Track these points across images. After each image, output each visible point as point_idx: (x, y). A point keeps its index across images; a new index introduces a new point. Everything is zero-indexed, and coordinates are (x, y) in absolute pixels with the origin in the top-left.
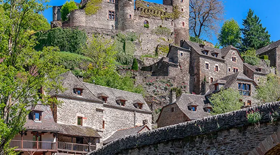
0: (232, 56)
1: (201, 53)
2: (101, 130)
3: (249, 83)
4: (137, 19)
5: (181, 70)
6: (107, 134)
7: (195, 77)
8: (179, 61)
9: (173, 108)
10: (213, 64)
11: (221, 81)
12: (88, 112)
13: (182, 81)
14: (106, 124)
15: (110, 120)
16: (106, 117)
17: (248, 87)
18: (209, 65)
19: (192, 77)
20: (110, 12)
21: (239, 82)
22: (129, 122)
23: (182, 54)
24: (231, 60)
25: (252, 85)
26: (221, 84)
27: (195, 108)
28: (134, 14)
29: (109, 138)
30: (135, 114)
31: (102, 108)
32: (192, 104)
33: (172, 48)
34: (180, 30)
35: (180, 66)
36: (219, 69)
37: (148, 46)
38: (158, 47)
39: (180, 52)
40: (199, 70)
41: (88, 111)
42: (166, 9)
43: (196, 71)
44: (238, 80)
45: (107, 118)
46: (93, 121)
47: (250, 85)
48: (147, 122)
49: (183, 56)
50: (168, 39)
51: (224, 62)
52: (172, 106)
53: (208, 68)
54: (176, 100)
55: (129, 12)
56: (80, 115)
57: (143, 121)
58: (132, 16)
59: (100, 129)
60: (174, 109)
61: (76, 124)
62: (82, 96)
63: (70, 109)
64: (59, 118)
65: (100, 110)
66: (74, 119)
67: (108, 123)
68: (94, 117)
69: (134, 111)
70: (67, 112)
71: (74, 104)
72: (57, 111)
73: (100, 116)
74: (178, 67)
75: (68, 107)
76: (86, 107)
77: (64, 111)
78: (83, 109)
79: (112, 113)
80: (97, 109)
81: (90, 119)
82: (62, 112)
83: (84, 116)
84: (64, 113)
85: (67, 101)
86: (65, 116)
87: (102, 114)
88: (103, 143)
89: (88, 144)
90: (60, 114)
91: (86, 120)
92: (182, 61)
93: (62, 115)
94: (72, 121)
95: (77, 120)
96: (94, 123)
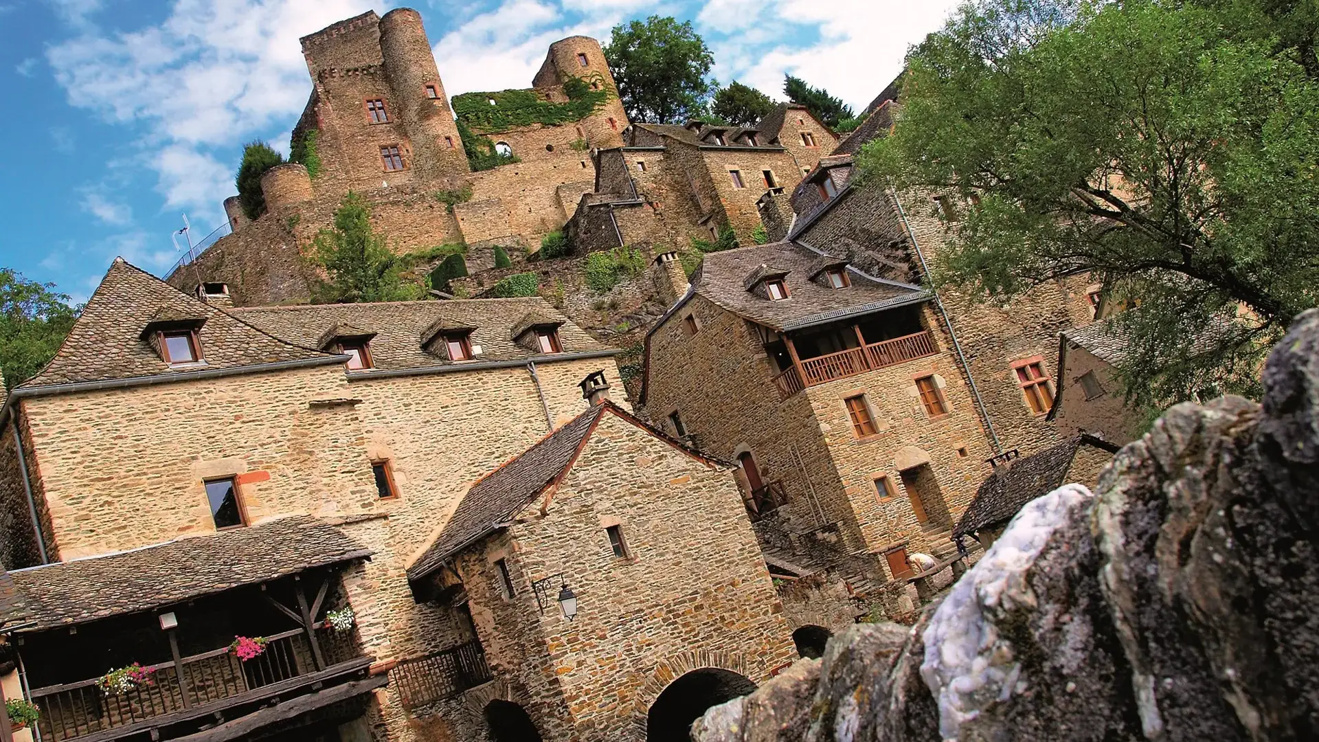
0: (800, 131)
2: (375, 511)
5: (659, 217)
6: (422, 521)
7: (711, 224)
8: (639, 190)
9: (690, 318)
10: (752, 168)
11: (835, 159)
12: (263, 437)
14: (399, 470)
15: (415, 447)
16: (389, 438)
18: (742, 173)
20: (383, 148)
22: (521, 427)
23: (640, 163)
24: (802, 143)
27: (777, 285)
29: (441, 536)
30: (534, 380)
31: (346, 394)
32: (762, 274)
35: (651, 204)
36: (776, 179)
37: (529, 200)
38: (562, 195)
39: (631, 161)
40: (715, 198)
41: (264, 433)
42: (548, 96)
43: (706, 206)
45: (396, 438)
46: (313, 478)
48: (604, 382)
49: (647, 170)
50: (583, 163)
51: (781, 151)
52: (685, 313)
53: (742, 185)
54: (689, 285)
55: (440, 132)
56: (213, 466)
57: (583, 384)
58: (453, 140)
59: (364, 506)
60: (697, 321)
61: (206, 530)
62: (201, 363)
63: (140, 453)
64: (73, 524)
65: (332, 405)
66: (180, 500)
67: (409, 465)
68: (311, 453)
69: (523, 366)
70: (123, 474)
71: (162, 415)
72: (47, 486)
73: (343, 440)
74: (647, 207)
75: (119, 442)
76: (245, 410)
77: (100, 475)
78: (228, 429)
79: (413, 407)
80: (316, 406)
81: (289, 472)
82: (86, 481)
83: (246, 467)
84: (99, 485)
85: (108, 411)
86: (110, 503)
87: (353, 426)
88: (405, 581)
89: (297, 625)
90: (78, 500)
91: (264, 485)
92: (651, 185)
93: (87, 501)
94: (171, 519)
95: (202, 506)
96: (319, 486)
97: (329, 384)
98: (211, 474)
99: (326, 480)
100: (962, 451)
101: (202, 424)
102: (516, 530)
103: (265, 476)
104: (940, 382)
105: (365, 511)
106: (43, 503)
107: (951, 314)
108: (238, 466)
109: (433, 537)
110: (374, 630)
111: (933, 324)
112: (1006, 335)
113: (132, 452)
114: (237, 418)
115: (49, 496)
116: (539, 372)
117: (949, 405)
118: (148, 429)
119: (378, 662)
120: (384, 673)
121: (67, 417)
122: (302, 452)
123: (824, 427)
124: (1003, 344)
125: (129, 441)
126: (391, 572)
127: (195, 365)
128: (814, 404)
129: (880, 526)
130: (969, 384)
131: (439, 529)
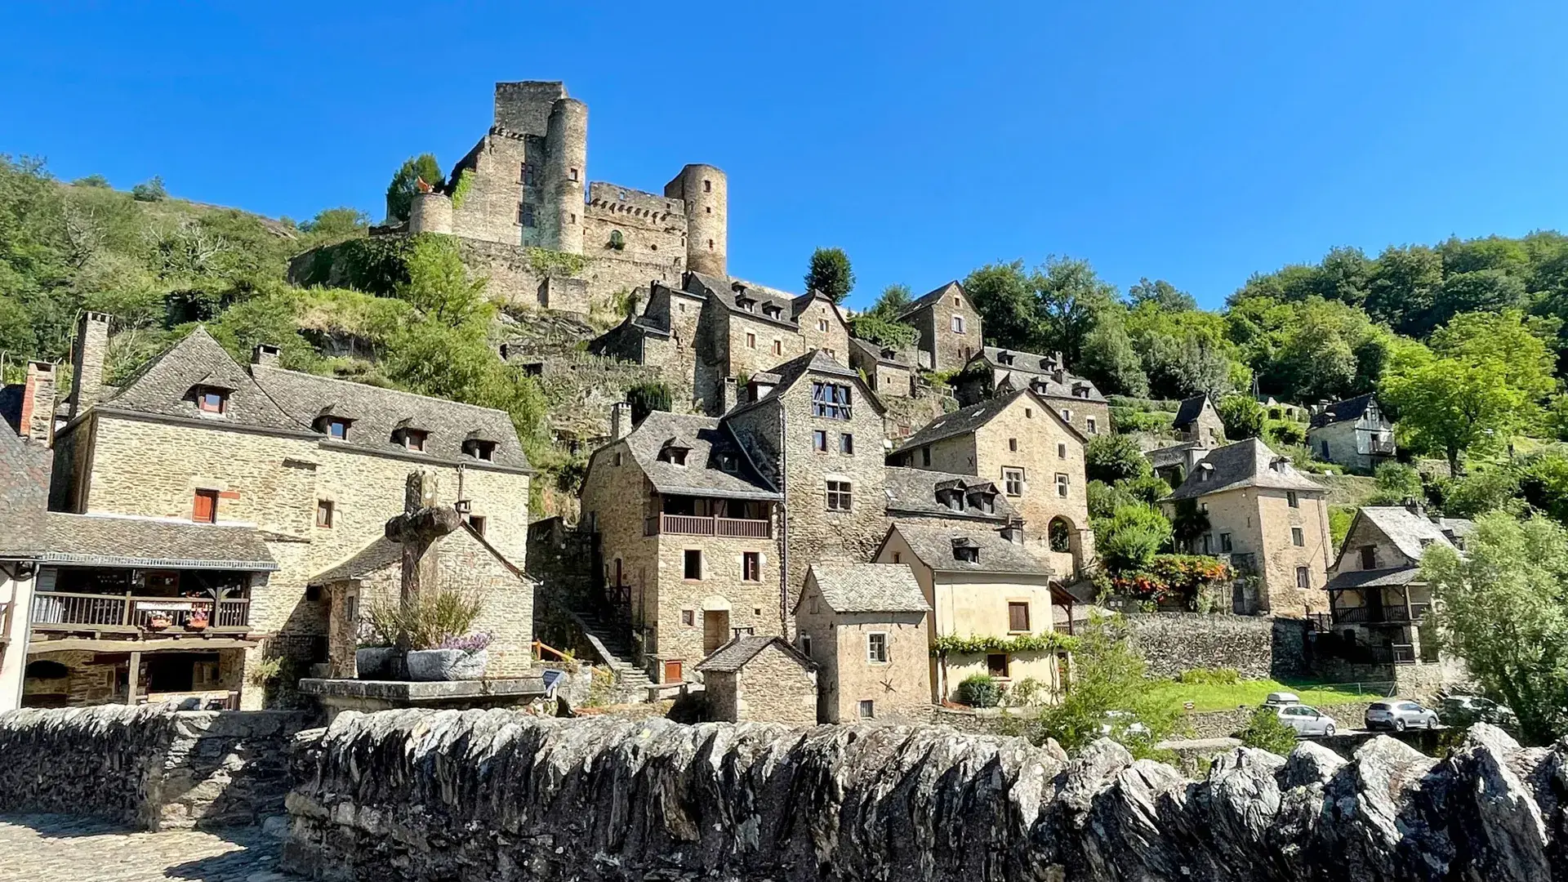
0: (819, 317)
1: (733, 307)
2: (304, 536)
3: (846, 383)
4: (593, 227)
5: (678, 348)
6: (341, 546)
7: (718, 368)
8: (672, 326)
10: (767, 336)
11: (769, 377)
12: (245, 472)
13: (682, 380)
14: (340, 511)
15: (356, 499)
16: (339, 489)
17: (844, 395)
18: (757, 337)
19: (711, 368)
21: (818, 378)
23: (682, 305)
24: (818, 326)
25: (854, 390)
26: (764, 384)
27: (681, 455)
28: (583, 214)
30: (461, 477)
31: (313, 458)
32: (675, 444)
33: (659, 292)
34: (701, 257)
35: (677, 339)
36: (783, 349)
39: (675, 301)
40: (727, 350)
41: (247, 469)
42: (668, 206)
43: (722, 352)
44: (812, 372)
45: (345, 490)
46: (269, 506)
47: (848, 390)
49: (685, 312)
51: (795, 330)
52: (618, 449)
53: (753, 346)
54: (628, 430)
55: (569, 209)
56: (206, 482)
58: (577, 218)
59: (298, 530)
60: (622, 458)
61: (186, 519)
62: (223, 416)
63: (161, 462)
64: (102, 495)
65: (300, 465)
66: (176, 497)
67: (346, 509)
68: (274, 490)
69: (456, 466)
70: (145, 472)
71: (184, 443)
72: (95, 468)
73: (300, 486)
74: (672, 340)
75: (150, 452)
76: (240, 452)
77: (130, 469)
78: (224, 462)
79: (365, 473)
80: (288, 463)
81: (255, 498)
82: (119, 471)
83: (227, 487)
84: (127, 475)
85: (150, 432)
86: (130, 488)
87: (311, 479)
88: (306, 584)
89: (211, 597)
90: (110, 482)
91: (235, 501)
92: (683, 324)
93: (115, 483)
94: (165, 507)
95: (189, 504)
96: (271, 511)
97: (303, 450)
98: (202, 486)
99: (277, 509)
100: (758, 612)
101: (208, 454)
102: (364, 583)
103: (237, 497)
104: (762, 559)
105: (296, 535)
106: (90, 477)
107: (791, 515)
108: (221, 486)
109: (344, 560)
110: (259, 613)
111: (775, 517)
112: (828, 541)
113: (156, 460)
114: (233, 456)
115: (93, 474)
116: (466, 472)
117: (762, 577)
118: (170, 449)
119: (254, 632)
120: (256, 640)
121: (123, 429)
122: (268, 487)
123: (661, 564)
124: (823, 547)
125: (157, 453)
126: (298, 577)
127: (219, 415)
128: (660, 547)
129: (673, 642)
130: (783, 568)
131: (350, 556)
